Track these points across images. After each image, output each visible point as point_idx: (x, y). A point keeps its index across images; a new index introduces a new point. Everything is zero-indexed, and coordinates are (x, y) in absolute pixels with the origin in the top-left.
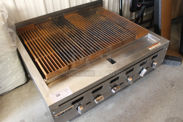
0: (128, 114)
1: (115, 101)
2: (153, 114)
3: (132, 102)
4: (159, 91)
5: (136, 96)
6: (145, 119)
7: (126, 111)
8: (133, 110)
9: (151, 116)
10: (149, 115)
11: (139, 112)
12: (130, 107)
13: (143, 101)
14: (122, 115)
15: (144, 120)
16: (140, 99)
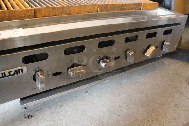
0: (124, 110)
1: (105, 91)
2: (163, 114)
3: (131, 95)
4: (170, 86)
5: (137, 88)
6: (150, 121)
7: (121, 106)
8: (132, 105)
9: (159, 117)
10: (156, 116)
11: (140, 110)
12: (128, 102)
13: (147, 96)
14: (113, 111)
15: (148, 122)
16: (144, 93)
